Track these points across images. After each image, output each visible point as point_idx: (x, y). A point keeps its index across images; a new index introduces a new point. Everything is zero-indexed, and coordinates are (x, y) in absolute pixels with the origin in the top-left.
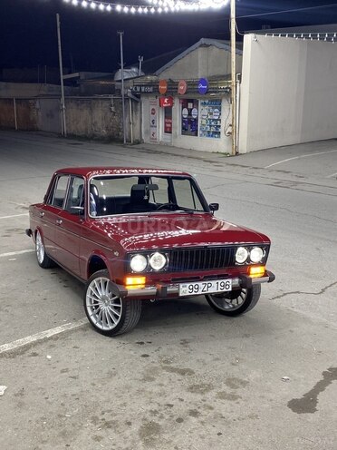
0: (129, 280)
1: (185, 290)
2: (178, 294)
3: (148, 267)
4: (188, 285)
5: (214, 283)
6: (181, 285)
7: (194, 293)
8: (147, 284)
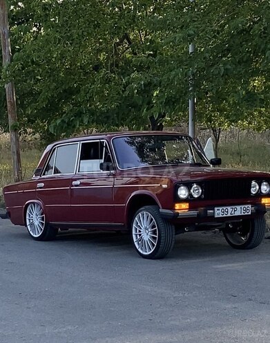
0: (177, 206)
1: (219, 212)
2: (214, 216)
3: (190, 195)
4: (221, 209)
5: (238, 207)
6: (216, 209)
7: (225, 215)
8: (190, 208)
